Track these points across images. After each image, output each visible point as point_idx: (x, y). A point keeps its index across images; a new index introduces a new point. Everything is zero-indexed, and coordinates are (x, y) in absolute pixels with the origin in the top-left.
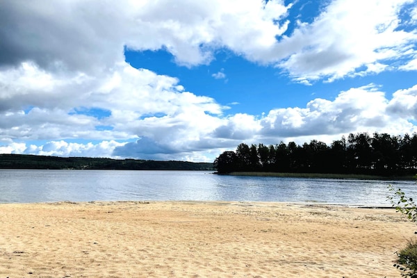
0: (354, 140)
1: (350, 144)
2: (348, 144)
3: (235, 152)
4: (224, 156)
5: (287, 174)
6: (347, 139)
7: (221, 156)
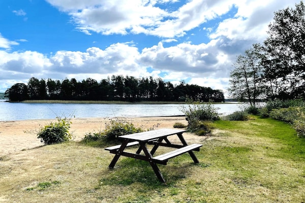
0: (114, 79)
1: (112, 82)
2: (111, 82)
3: (26, 84)
4: (16, 87)
5: (70, 101)
6: (111, 78)
7: (13, 87)
